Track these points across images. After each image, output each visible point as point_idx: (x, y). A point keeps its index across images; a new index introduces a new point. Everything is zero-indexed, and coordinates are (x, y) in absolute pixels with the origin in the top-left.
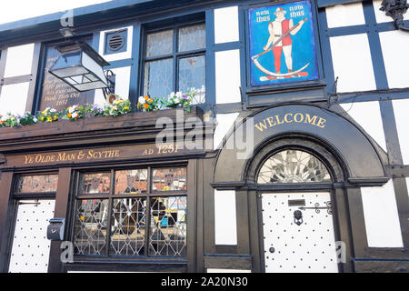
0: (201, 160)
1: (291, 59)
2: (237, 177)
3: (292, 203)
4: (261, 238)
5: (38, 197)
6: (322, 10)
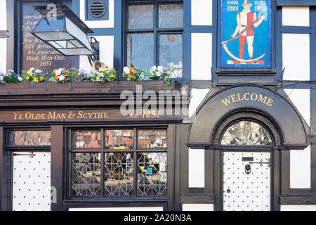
0: (178, 125)
1: (252, 48)
2: (206, 139)
3: (244, 159)
4: (222, 183)
6: (280, 8)
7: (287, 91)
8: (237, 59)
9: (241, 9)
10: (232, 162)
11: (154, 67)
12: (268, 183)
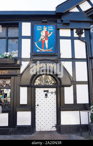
0: (16, 77)
2: (28, 83)
3: (45, 91)
4: (35, 102)
6: (58, 29)
7: (62, 62)
8: (41, 49)
9: (43, 30)
10: (39, 92)
11: (6, 53)
12: (55, 101)
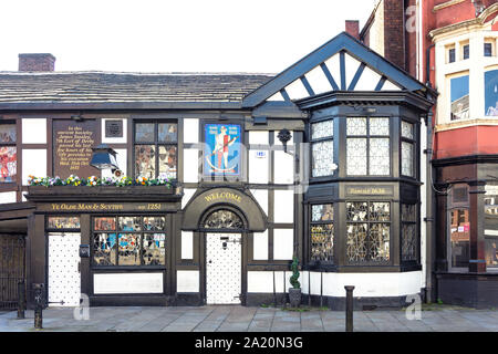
0: (174, 214)
2: (195, 225)
3: (222, 238)
4: (205, 256)
5: (63, 231)
6: (247, 131)
7: (252, 191)
9: (219, 132)
10: (213, 240)
12: (240, 256)
